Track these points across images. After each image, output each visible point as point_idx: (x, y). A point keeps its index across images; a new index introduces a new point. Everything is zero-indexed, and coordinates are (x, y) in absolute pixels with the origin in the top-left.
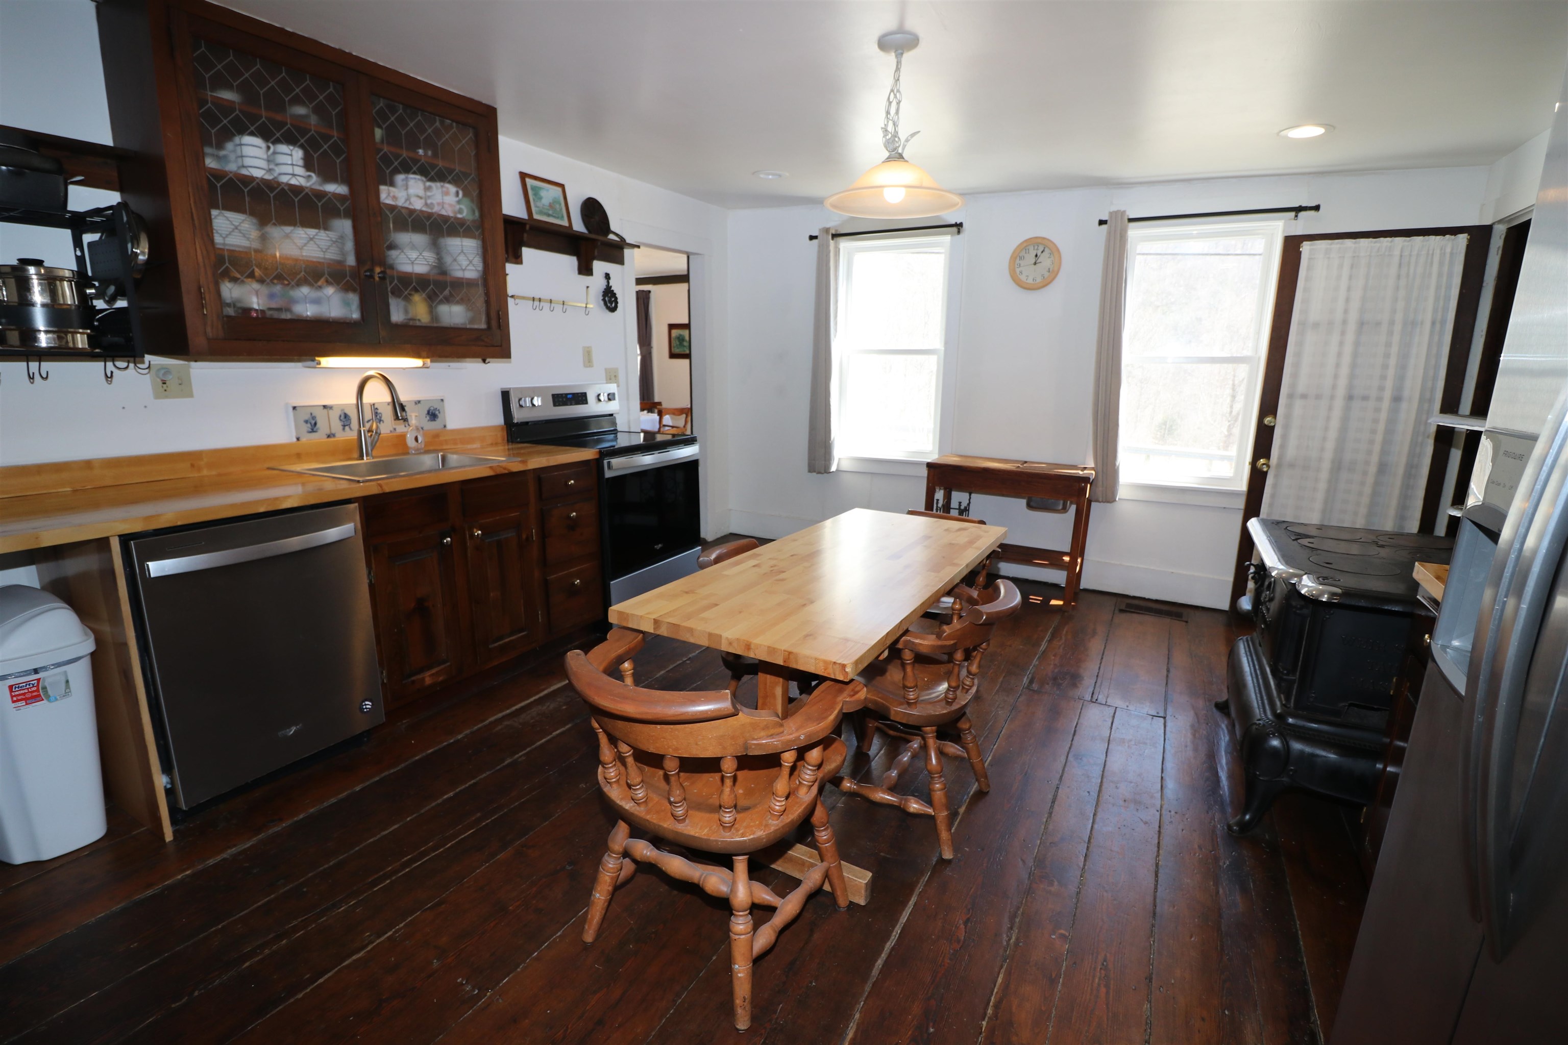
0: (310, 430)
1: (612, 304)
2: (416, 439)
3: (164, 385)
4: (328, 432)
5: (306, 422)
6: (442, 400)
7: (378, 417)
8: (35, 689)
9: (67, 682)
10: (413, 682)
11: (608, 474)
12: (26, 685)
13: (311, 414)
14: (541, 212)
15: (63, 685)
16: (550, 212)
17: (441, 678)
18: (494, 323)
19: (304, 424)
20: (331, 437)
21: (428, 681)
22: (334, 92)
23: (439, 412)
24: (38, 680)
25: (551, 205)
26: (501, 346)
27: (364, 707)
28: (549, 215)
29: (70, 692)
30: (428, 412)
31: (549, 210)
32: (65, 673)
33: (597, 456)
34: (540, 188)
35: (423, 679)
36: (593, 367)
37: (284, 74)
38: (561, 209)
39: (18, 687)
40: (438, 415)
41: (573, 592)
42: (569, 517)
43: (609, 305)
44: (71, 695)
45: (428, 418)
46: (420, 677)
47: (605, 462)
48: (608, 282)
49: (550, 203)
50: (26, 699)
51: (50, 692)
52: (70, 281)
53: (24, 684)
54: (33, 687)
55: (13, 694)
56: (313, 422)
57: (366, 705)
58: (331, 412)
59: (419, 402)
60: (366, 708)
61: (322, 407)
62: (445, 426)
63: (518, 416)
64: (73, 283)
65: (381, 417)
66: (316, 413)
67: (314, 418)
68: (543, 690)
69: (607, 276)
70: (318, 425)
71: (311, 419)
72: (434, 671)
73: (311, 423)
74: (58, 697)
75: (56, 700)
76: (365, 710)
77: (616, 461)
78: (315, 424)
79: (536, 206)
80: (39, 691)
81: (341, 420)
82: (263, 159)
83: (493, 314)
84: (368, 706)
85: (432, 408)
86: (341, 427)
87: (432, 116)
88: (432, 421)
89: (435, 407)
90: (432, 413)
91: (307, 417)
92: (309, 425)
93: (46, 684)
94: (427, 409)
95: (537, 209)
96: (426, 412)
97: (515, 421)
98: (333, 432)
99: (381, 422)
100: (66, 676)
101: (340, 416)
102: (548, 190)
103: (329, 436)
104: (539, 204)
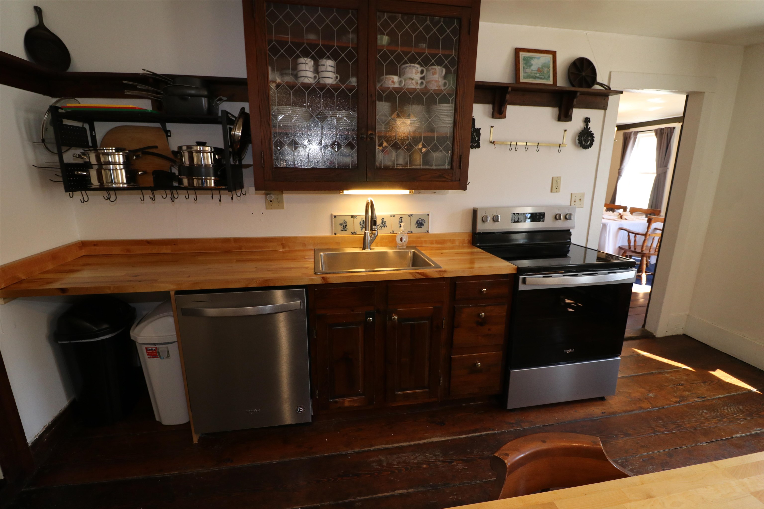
0: (343, 229)
1: (587, 143)
2: (401, 240)
3: (271, 203)
4: (353, 231)
5: (341, 224)
6: (428, 215)
7: (384, 224)
8: (155, 352)
9: (168, 352)
10: (336, 402)
11: (522, 287)
12: (152, 349)
13: (344, 220)
14: (528, 77)
15: (166, 353)
16: (538, 75)
17: (356, 405)
18: (455, 164)
19: (340, 226)
20: (354, 234)
21: (347, 404)
22: (351, 16)
23: (425, 222)
24: (156, 348)
25: (539, 70)
26: (459, 181)
27: (299, 410)
28: (535, 78)
29: (170, 356)
30: (417, 221)
31: (536, 74)
32: (167, 347)
33: (514, 272)
34: (532, 58)
35: (344, 402)
36: (559, 192)
37: (320, 12)
38: (548, 72)
39: (149, 349)
40: (424, 223)
41: (473, 370)
42: (479, 315)
43: (584, 143)
44: (170, 358)
45: (416, 225)
46: (341, 400)
47: (521, 277)
48: (587, 125)
49: (539, 68)
50: (152, 355)
51: (161, 355)
52: (211, 153)
53: (151, 349)
54: (154, 350)
55: (147, 352)
56: (345, 225)
57: (299, 409)
58: (355, 219)
59: (412, 215)
60: (299, 411)
61: (351, 217)
62: (428, 231)
63: (481, 228)
64: (212, 153)
65: (385, 224)
66: (347, 219)
67: (345, 222)
68: (427, 438)
69: (587, 120)
70: (347, 227)
71: (344, 223)
72: (352, 399)
73: (343, 225)
74: (164, 358)
75: (164, 359)
76: (299, 412)
77: (530, 278)
78: (346, 226)
79: (525, 72)
80: (156, 353)
81: (360, 224)
82: (311, 72)
83: (456, 158)
84: (301, 410)
85: (420, 220)
86: (361, 229)
87: (424, 17)
88: (419, 227)
89: (422, 219)
90: (420, 222)
91: (342, 222)
92: (342, 227)
93: (159, 351)
94: (417, 220)
95: (525, 74)
96: (416, 222)
97: (478, 231)
98: (355, 231)
99: (385, 227)
100: (168, 349)
101: (361, 222)
102: (539, 58)
103: (353, 234)
104: (528, 70)
